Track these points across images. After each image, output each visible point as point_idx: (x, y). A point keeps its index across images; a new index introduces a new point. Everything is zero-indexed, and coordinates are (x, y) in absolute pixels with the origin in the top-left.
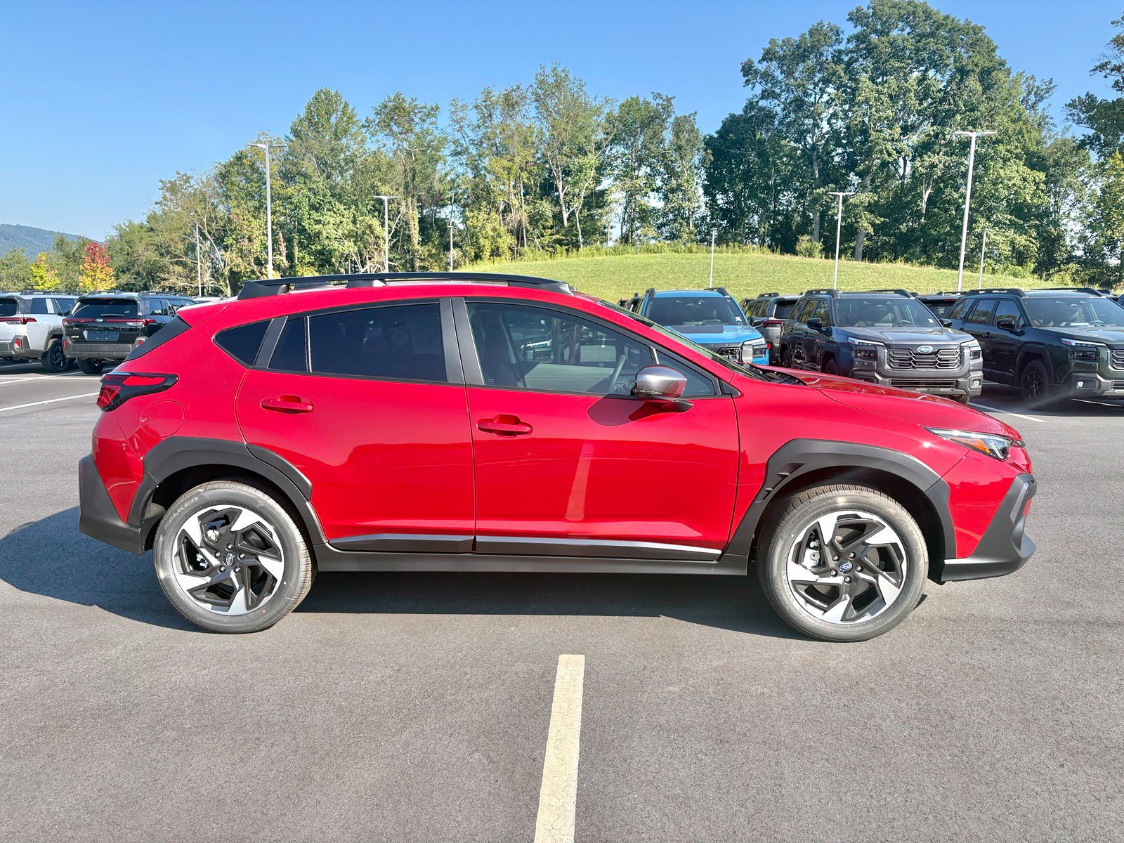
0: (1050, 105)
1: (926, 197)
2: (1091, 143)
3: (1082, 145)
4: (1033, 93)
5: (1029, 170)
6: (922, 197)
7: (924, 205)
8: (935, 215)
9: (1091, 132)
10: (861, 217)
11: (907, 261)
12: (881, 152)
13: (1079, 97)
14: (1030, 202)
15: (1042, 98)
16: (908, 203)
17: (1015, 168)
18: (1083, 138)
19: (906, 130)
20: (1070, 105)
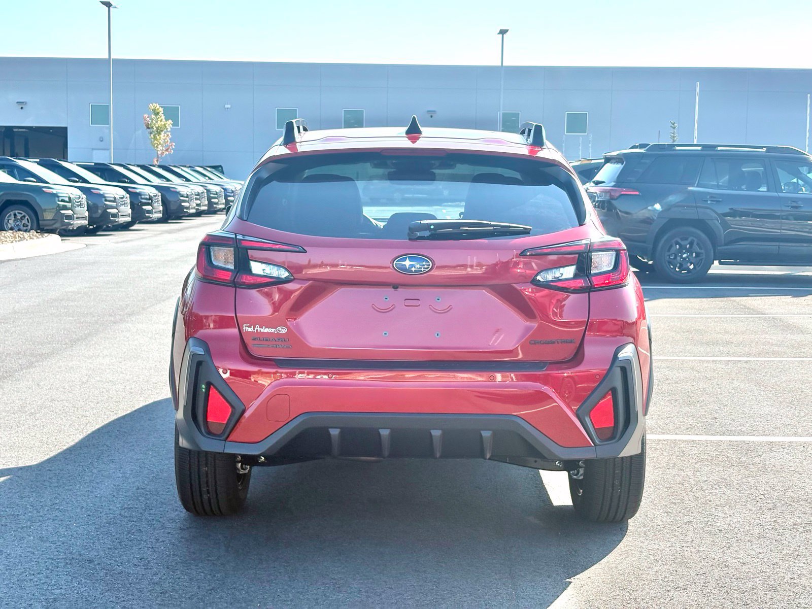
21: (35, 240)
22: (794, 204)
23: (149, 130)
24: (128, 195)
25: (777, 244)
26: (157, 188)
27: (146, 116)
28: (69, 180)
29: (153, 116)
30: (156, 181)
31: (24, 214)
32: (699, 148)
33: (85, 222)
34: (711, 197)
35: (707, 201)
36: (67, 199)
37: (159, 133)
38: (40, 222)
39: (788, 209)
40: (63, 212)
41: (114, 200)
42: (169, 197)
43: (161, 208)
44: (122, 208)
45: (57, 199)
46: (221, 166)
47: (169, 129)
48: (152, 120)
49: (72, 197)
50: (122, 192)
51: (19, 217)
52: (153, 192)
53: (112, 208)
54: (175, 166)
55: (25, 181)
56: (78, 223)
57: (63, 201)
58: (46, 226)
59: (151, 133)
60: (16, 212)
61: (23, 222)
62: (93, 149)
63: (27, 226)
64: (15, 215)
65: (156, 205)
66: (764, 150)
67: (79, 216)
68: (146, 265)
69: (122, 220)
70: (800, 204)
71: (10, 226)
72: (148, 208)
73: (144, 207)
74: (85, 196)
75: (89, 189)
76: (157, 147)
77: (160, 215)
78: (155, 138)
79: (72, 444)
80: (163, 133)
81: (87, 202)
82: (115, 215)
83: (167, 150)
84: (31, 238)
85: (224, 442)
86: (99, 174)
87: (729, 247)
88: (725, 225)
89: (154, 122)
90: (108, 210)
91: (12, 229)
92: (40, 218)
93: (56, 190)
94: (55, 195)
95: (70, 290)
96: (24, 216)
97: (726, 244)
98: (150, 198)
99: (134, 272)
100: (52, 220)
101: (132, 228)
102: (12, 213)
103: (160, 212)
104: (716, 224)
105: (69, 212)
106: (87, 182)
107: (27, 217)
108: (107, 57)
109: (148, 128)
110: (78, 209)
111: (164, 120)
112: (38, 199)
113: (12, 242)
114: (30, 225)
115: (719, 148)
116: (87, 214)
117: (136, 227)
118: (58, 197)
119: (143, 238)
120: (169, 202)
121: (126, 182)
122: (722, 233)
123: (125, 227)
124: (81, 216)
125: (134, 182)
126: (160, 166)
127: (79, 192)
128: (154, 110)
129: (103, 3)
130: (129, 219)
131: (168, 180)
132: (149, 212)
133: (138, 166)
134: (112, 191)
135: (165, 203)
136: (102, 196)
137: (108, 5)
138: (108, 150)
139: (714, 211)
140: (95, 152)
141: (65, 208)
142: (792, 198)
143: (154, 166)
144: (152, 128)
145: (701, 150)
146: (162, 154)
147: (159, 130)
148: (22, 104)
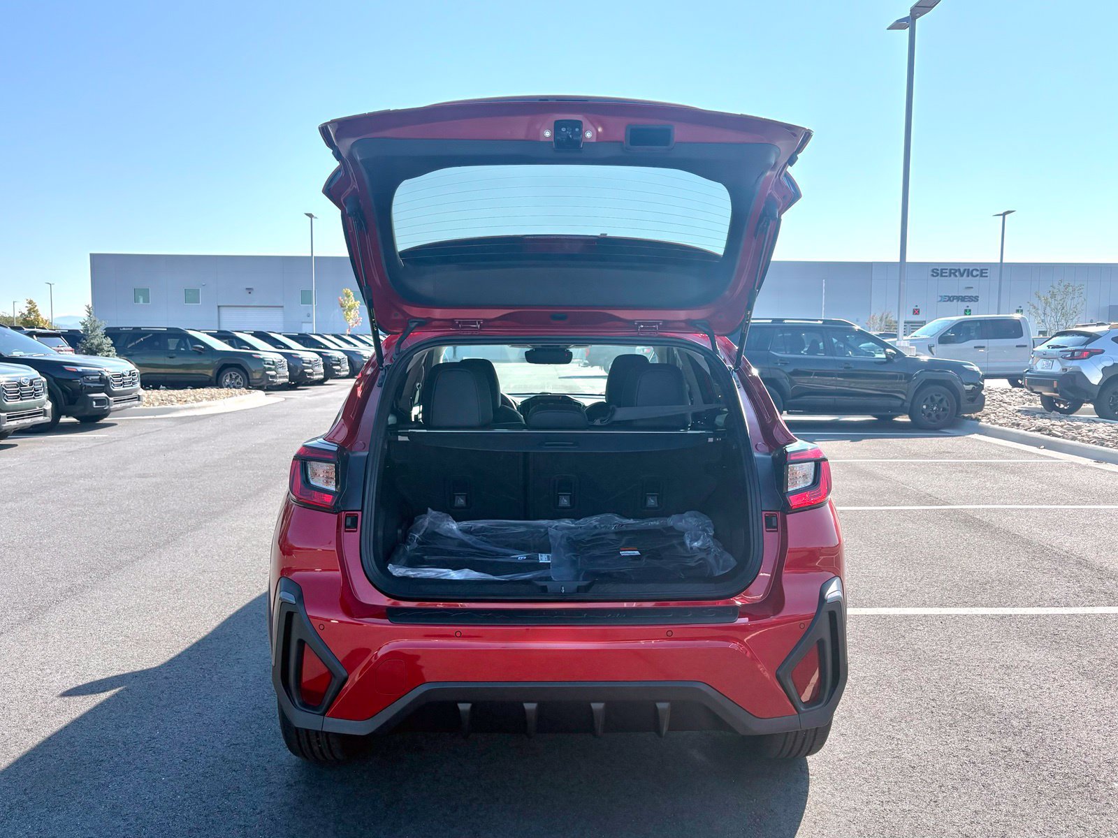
21: (244, 397)
22: (847, 365)
24: (321, 359)
25: (834, 397)
26: (344, 352)
27: (340, 298)
28: (276, 348)
29: (346, 298)
30: (346, 347)
31: (237, 374)
32: (770, 321)
33: (287, 380)
34: (781, 360)
35: (777, 363)
36: (271, 363)
37: (350, 311)
38: (251, 381)
39: (841, 369)
40: (268, 372)
41: (310, 362)
42: (355, 359)
43: (348, 368)
44: (316, 368)
45: (263, 363)
47: (358, 308)
48: (345, 301)
49: (275, 360)
51: (234, 377)
52: (340, 355)
53: (308, 368)
54: (361, 335)
55: (241, 348)
56: (280, 381)
57: (268, 364)
58: (256, 383)
59: (344, 310)
60: (232, 373)
61: (237, 381)
62: (303, 322)
63: (240, 384)
64: (231, 375)
65: (343, 365)
66: (821, 322)
67: (282, 375)
68: (328, 417)
69: (316, 377)
70: (851, 365)
71: (226, 384)
72: (338, 368)
73: (334, 367)
74: (286, 360)
75: (290, 354)
76: (348, 321)
77: (347, 373)
78: (347, 314)
79: (204, 634)
80: (353, 311)
81: (288, 364)
82: (310, 374)
83: (356, 323)
84: (241, 394)
85: (322, 717)
86: (302, 341)
87: (795, 400)
88: (792, 383)
90: (306, 370)
91: (228, 386)
92: (250, 378)
93: (263, 355)
94: (263, 360)
95: (259, 442)
96: (238, 376)
97: (793, 398)
98: (339, 360)
99: (316, 423)
100: (259, 379)
101: (326, 383)
102: (229, 374)
103: (347, 370)
104: (786, 383)
105: (273, 373)
106: (289, 348)
107: (240, 377)
108: (310, 255)
109: (342, 307)
110: (280, 370)
111: (353, 301)
112: (248, 362)
113: (224, 398)
114: (242, 383)
115: (786, 321)
116: (288, 374)
117: (329, 382)
118: (264, 361)
119: (332, 392)
120: (355, 362)
121: (322, 348)
122: (789, 388)
123: (320, 382)
124: (283, 375)
125: (329, 348)
126: (349, 335)
127: (281, 357)
128: (346, 294)
129: (307, 214)
130: (322, 377)
131: (355, 346)
132: (338, 371)
133: (332, 335)
134: (309, 355)
135: (351, 362)
136: (301, 359)
137: (310, 216)
138: (311, 323)
139: (783, 371)
140: (304, 324)
141: (270, 369)
142: (845, 361)
143: (344, 335)
144: (345, 306)
145: (772, 323)
146: (353, 326)
147: (350, 309)
148: (250, 290)
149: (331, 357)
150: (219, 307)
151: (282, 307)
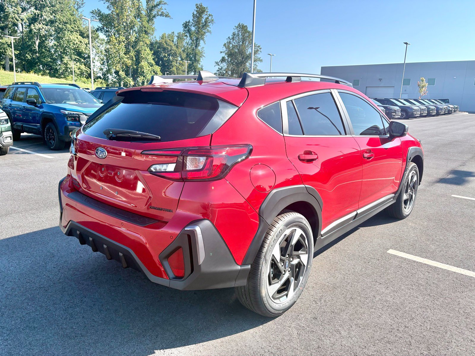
0: (83, 11)
1: (37, 43)
2: (101, 30)
3: (97, 30)
4: (76, 4)
5: (82, 38)
6: (35, 43)
7: (37, 48)
8: (43, 52)
9: (101, 25)
10: (7, 50)
11: (35, 73)
12: (13, 18)
13: (95, 10)
14: (84, 51)
15: (80, 7)
16: (30, 45)
17: (76, 36)
18: (98, 27)
19: (24, 10)
20: (92, 13)
23: (419, 87)
27: (418, 82)
29: (421, 82)
37: (423, 88)
41: (432, 109)
46: (448, 99)
47: (426, 86)
50: (425, 107)
59: (419, 88)
69: (433, 114)
76: (421, 93)
78: (421, 90)
80: (424, 88)
83: (425, 94)
89: (421, 84)
111: (425, 83)
123: (434, 116)
128: (422, 80)
129: (405, 43)
137: (406, 43)
140: (402, 95)
144: (420, 86)
146: (422, 95)
147: (423, 87)
148: (380, 80)
149: (429, 108)
150: (366, 87)
151: (394, 87)
